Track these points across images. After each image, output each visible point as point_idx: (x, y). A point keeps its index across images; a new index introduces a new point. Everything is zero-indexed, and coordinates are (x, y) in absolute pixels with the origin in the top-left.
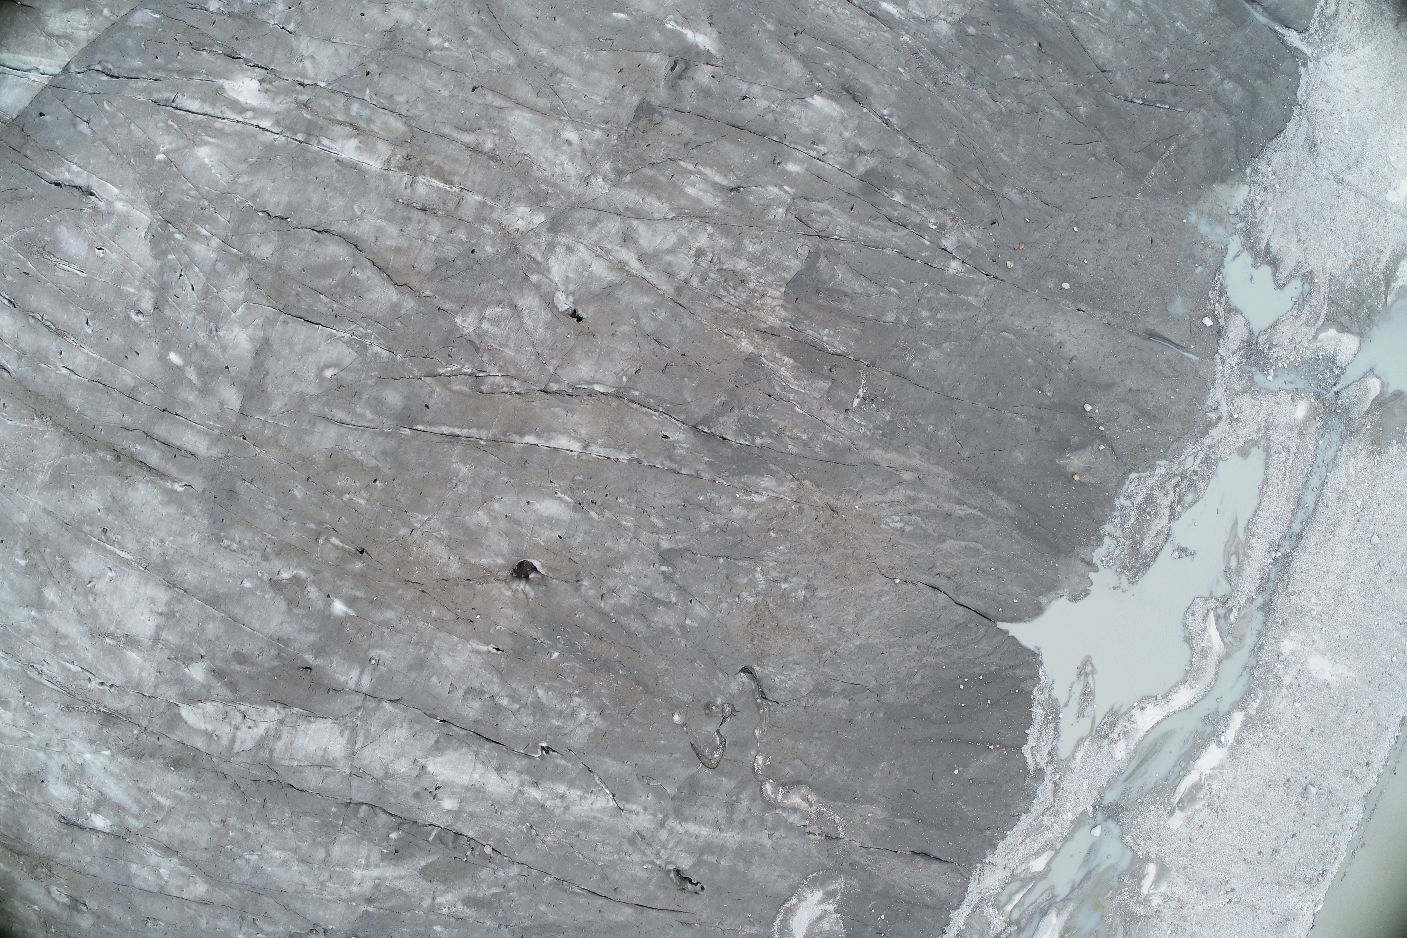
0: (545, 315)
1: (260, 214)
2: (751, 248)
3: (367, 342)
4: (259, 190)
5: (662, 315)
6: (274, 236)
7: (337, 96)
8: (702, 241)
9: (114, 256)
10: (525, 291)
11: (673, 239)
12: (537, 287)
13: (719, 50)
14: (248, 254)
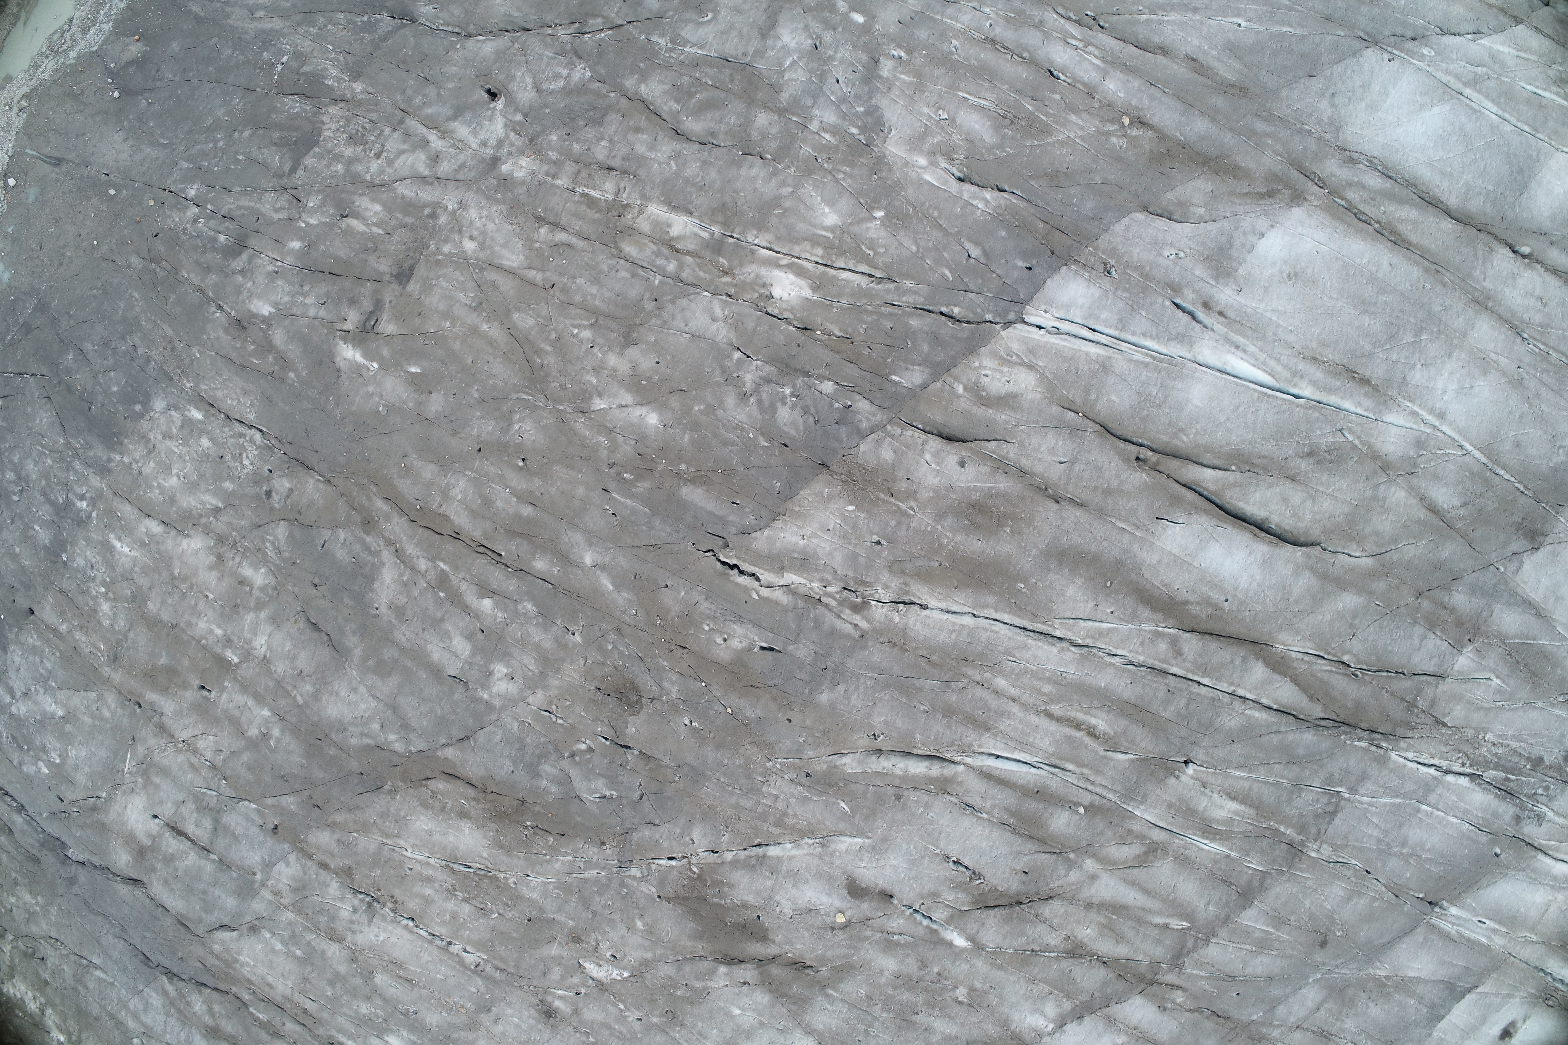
0: (513, 87)
1: (769, 156)
2: (340, 166)
3: (669, 45)
4: (770, 179)
5: (418, 100)
6: (755, 136)
7: (691, 280)
8: (375, 166)
9: (926, 110)
10: (527, 105)
11: (398, 163)
12: (517, 110)
13: (336, 344)
14: (780, 115)
